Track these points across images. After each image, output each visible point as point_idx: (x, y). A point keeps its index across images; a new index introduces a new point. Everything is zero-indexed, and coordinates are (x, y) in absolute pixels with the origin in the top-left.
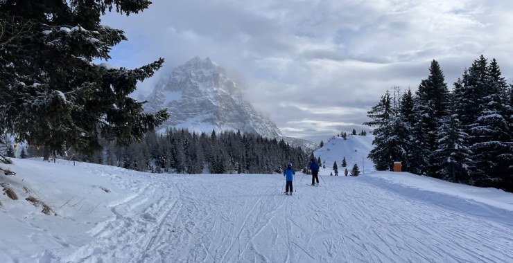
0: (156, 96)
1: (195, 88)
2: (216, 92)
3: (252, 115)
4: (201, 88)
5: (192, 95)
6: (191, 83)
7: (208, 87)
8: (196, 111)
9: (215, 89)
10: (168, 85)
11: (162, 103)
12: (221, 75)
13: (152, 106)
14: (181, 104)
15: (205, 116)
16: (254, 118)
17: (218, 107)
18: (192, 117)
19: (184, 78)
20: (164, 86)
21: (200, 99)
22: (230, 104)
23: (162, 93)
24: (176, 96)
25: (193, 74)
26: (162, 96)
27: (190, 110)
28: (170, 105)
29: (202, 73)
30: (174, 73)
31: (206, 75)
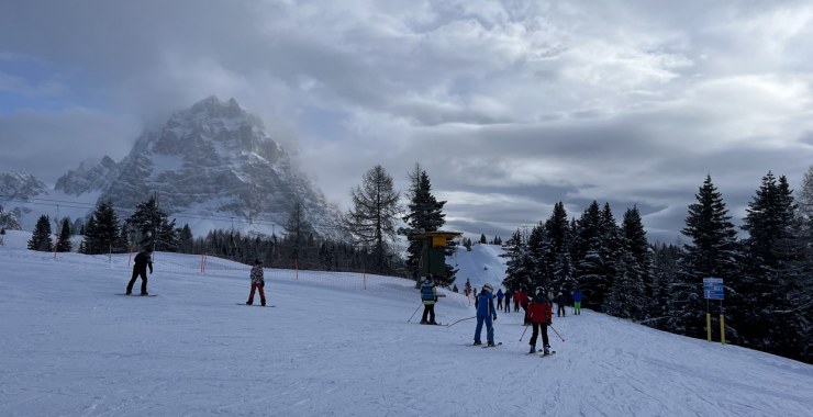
0: (136, 163)
1: (209, 150)
2: (246, 158)
3: (307, 201)
4: (219, 150)
5: (201, 162)
6: (201, 141)
7: (232, 149)
8: (207, 191)
9: (244, 153)
10: (159, 144)
11: (147, 175)
12: (255, 129)
13: (128, 180)
14: (182, 177)
15: (224, 199)
16: (311, 206)
17: (248, 184)
18: (200, 202)
19: (189, 132)
20: (151, 146)
21: (216, 170)
22: (270, 180)
23: (149, 157)
24: (174, 164)
25: (205, 127)
26: (148, 162)
27: (198, 188)
28: (162, 178)
29: (221, 124)
30: (171, 124)
31: (229, 129)
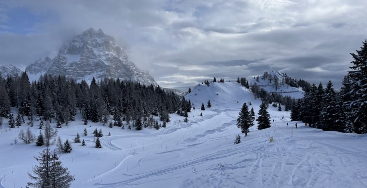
0: (59, 59)
1: (91, 52)
2: (107, 55)
3: (135, 72)
4: (96, 52)
5: (88, 57)
6: (87, 48)
7: (101, 51)
8: (92, 70)
9: (107, 53)
10: (69, 50)
11: (65, 64)
12: (111, 42)
13: (56, 66)
14: (80, 64)
15: (99, 73)
16: (137, 74)
17: (109, 66)
18: (89, 74)
19: (82, 44)
20: (66, 51)
21: (95, 60)
22: (119, 64)
23: (65, 56)
24: (76, 59)
25: (89, 42)
26: (65, 58)
27: (87, 69)
28: (71, 65)
29: (96, 40)
30: (74, 41)
31: (99, 42)
